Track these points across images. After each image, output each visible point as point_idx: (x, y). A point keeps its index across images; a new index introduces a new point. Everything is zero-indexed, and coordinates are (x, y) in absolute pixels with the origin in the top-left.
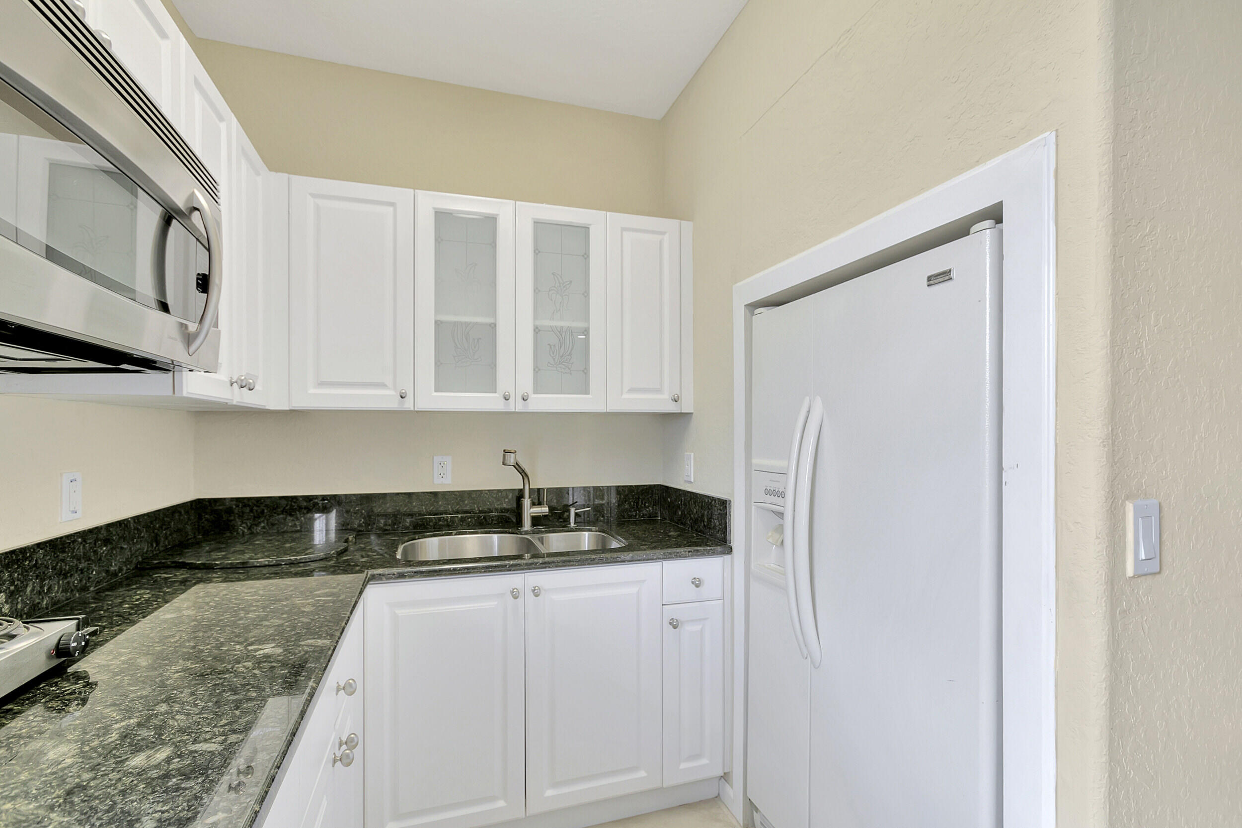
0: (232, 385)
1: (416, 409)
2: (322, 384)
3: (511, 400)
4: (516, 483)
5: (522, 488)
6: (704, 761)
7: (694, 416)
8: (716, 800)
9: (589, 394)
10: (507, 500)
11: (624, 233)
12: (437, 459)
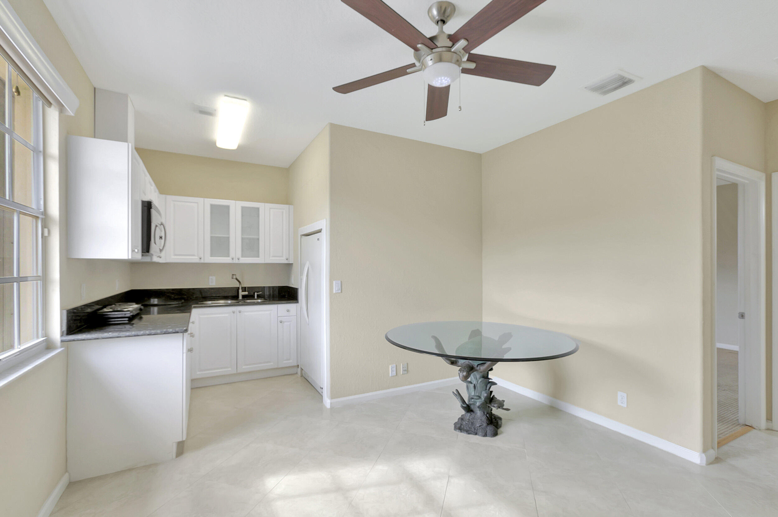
3: (234, 259)
4: (237, 285)
6: (291, 361)
7: (294, 264)
8: (297, 373)
11: (271, 210)
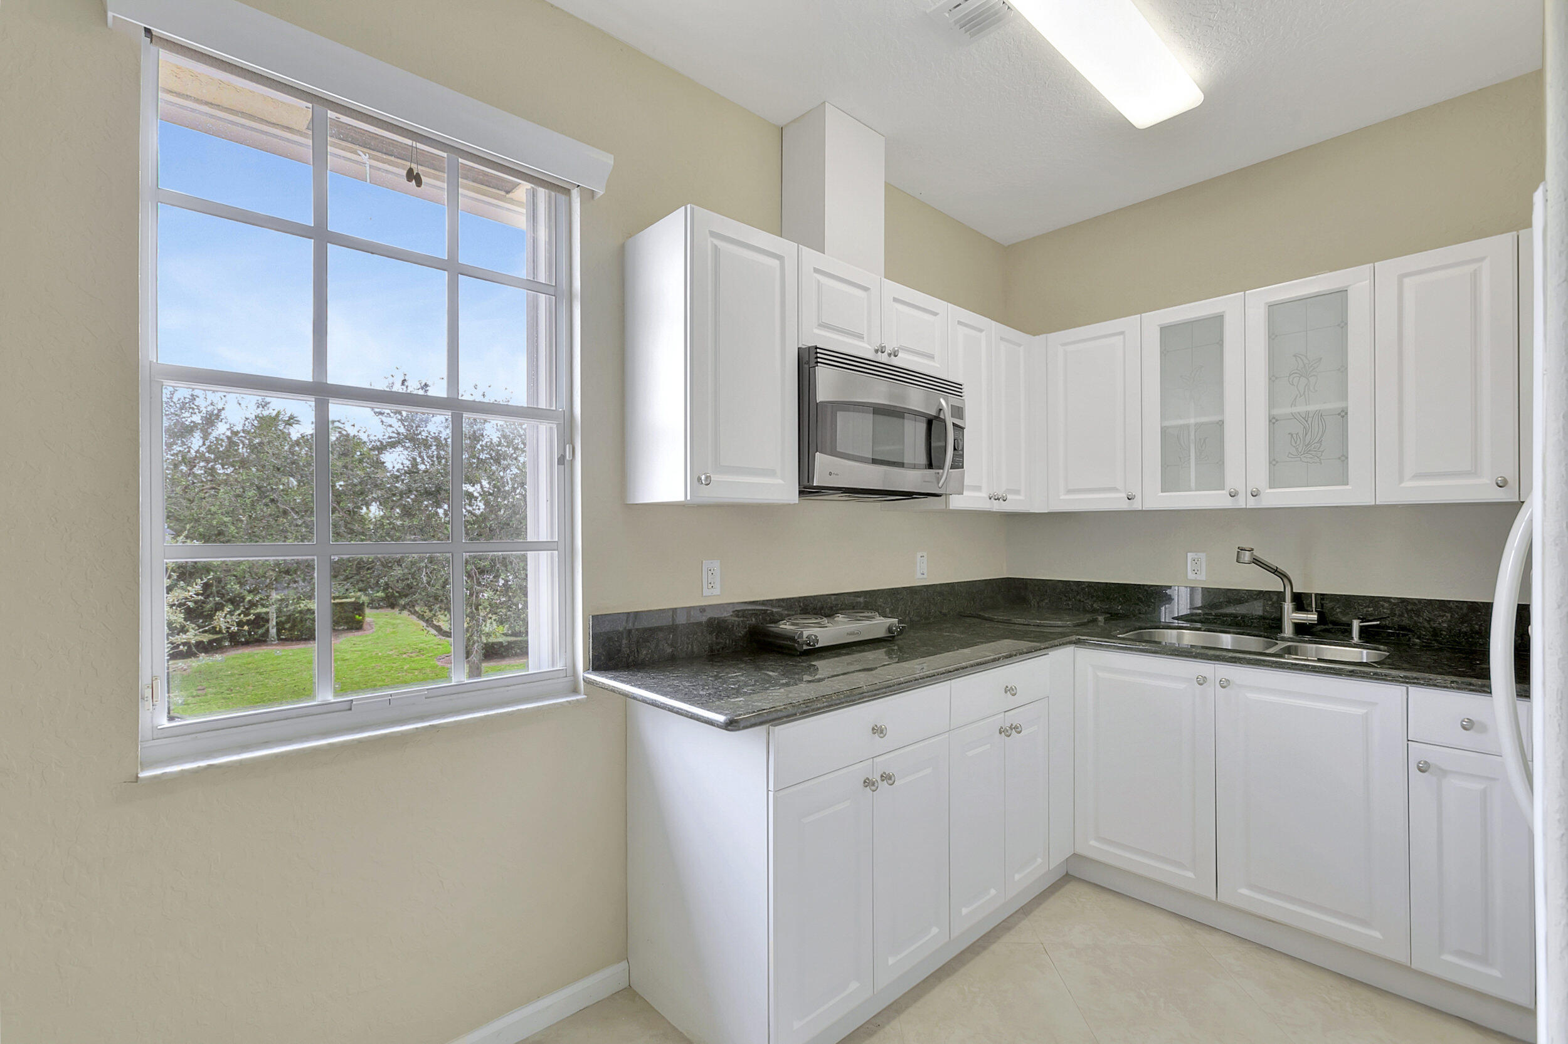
0: (990, 499)
1: (1144, 509)
2: (1069, 492)
5: (1283, 590)
9: (1348, 484)
10: (1270, 603)
12: (1190, 556)
